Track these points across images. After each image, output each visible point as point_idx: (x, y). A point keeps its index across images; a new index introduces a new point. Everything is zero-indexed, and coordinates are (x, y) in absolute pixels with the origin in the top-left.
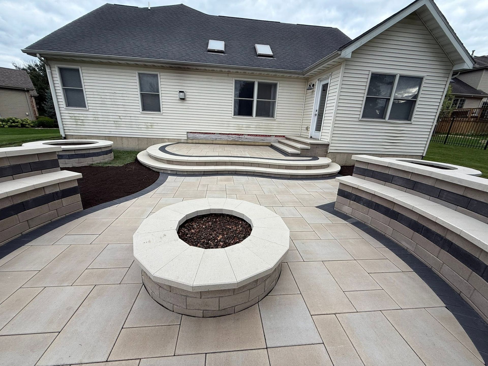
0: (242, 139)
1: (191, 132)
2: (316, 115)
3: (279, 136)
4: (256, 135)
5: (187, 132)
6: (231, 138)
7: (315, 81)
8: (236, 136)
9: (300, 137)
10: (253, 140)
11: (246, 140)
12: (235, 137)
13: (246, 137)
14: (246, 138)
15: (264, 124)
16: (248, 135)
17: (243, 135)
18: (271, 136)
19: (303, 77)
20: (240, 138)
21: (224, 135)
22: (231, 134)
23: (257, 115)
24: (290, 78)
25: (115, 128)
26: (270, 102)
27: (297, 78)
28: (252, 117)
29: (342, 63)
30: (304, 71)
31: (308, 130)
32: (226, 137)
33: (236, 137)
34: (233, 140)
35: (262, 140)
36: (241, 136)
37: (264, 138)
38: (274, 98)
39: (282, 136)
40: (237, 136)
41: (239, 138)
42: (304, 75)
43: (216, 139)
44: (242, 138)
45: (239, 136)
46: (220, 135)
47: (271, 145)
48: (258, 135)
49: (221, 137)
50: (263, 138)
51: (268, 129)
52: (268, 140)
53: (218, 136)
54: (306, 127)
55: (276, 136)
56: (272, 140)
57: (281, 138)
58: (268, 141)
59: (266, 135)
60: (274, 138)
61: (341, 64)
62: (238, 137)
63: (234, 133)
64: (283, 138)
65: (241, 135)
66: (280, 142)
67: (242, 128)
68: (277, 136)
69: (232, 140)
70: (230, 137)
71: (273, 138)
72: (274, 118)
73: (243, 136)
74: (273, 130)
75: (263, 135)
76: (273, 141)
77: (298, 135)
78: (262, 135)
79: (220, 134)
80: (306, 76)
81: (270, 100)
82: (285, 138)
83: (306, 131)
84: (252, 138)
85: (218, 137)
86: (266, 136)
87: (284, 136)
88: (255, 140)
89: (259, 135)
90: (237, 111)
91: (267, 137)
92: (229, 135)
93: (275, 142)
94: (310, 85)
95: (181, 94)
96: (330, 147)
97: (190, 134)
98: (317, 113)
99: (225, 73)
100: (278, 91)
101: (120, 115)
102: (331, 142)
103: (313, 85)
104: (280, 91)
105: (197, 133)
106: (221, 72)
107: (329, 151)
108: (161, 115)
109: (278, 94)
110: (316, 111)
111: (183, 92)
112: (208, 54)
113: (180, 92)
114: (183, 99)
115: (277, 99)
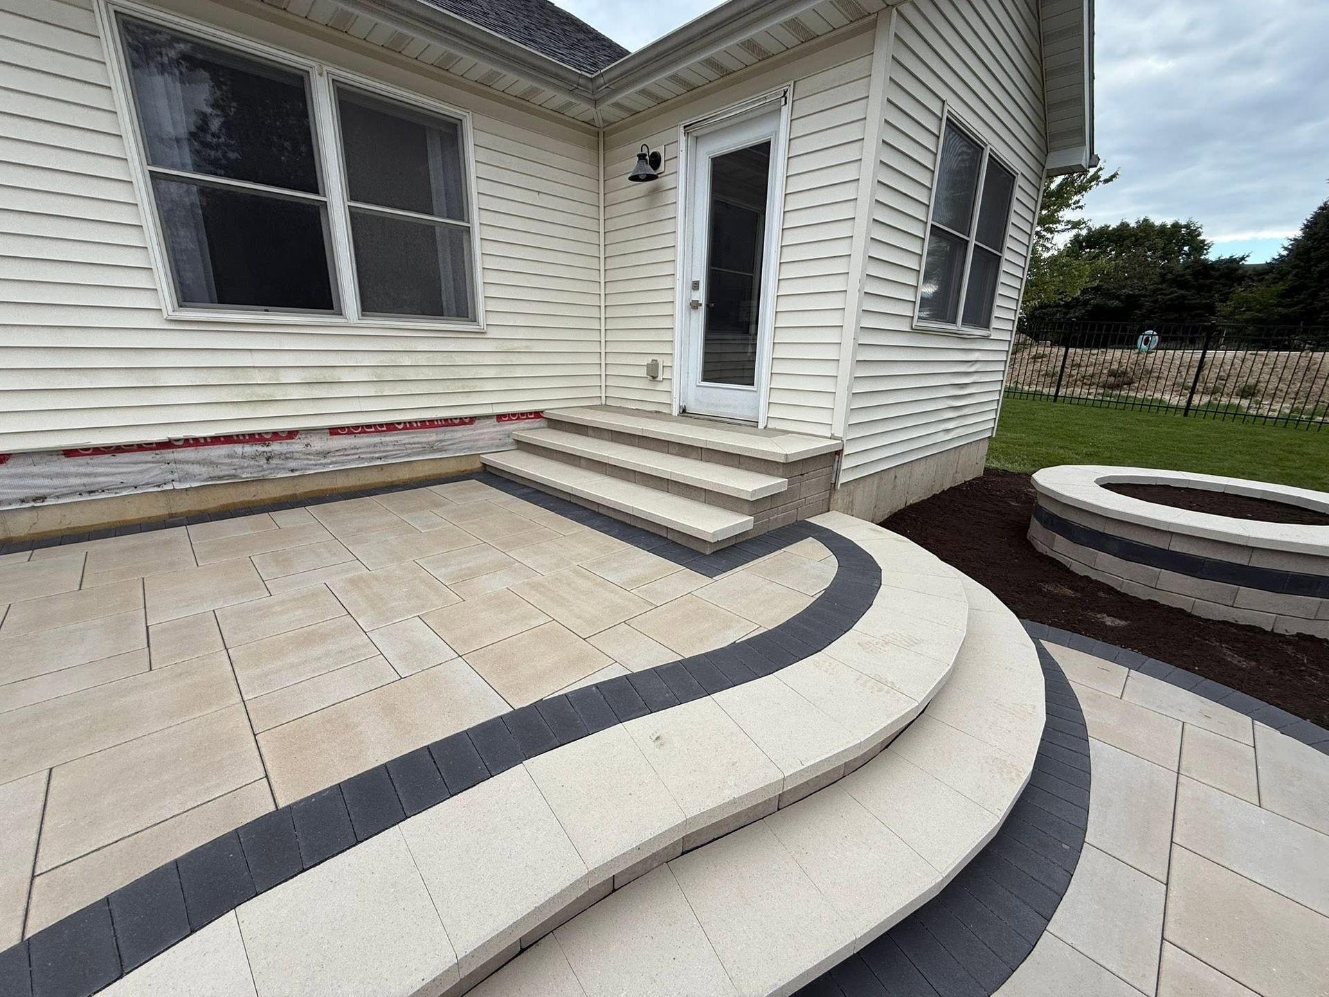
0: (292, 464)
2: (695, 305)
3: (514, 415)
4: (391, 427)
6: (196, 469)
7: (666, 136)
8: (238, 449)
9: (604, 408)
10: (372, 459)
11: (324, 465)
12: (229, 456)
13: (318, 444)
14: (325, 454)
15: (422, 359)
16: (334, 431)
17: (292, 434)
18: (472, 420)
20: (274, 462)
21: (122, 457)
22: (195, 442)
23: (369, 305)
24: (522, 108)
27: (556, 116)
28: (340, 313)
29: (875, 21)
30: (606, 77)
31: (660, 378)
32: (141, 472)
33: (243, 457)
34: (220, 478)
35: (432, 448)
36: (276, 447)
37: (441, 437)
38: (458, 206)
39: (531, 413)
40: (249, 449)
41: (268, 459)
42: (596, 103)
43: (43, 498)
44: (286, 457)
45: (261, 448)
46: (70, 465)
47: (485, 465)
48: (399, 423)
49: (86, 480)
50: (431, 436)
51: (452, 387)
52: (466, 445)
53: (50, 477)
54: (648, 365)
55: (500, 417)
56: (480, 443)
57: (527, 426)
58: (461, 450)
59: (446, 420)
60: (492, 430)
61: (874, 25)
62: (254, 458)
63: (213, 434)
64: (537, 423)
65: (276, 436)
66: (524, 446)
67: (279, 394)
68: (504, 416)
69: (211, 478)
70: (187, 462)
71: (490, 430)
72: (474, 320)
73: (296, 446)
74: (480, 386)
75: (431, 421)
76: (492, 445)
77: (597, 402)
78: (423, 422)
79: (70, 453)
80: (606, 110)
81: (432, 214)
82: (543, 423)
83: (649, 384)
84: (368, 446)
85: (56, 482)
86: (447, 422)
87: (537, 414)
88: (385, 457)
89: (409, 426)
90: (200, 273)
91: (456, 428)
92: (169, 454)
93: (499, 448)
94: (643, 157)
96: (843, 463)
98: (702, 296)
100: (472, 170)
102: (846, 439)
103: (655, 161)
104: (482, 171)
107: (841, 480)
109: (474, 184)
110: (696, 285)
115: (475, 215)
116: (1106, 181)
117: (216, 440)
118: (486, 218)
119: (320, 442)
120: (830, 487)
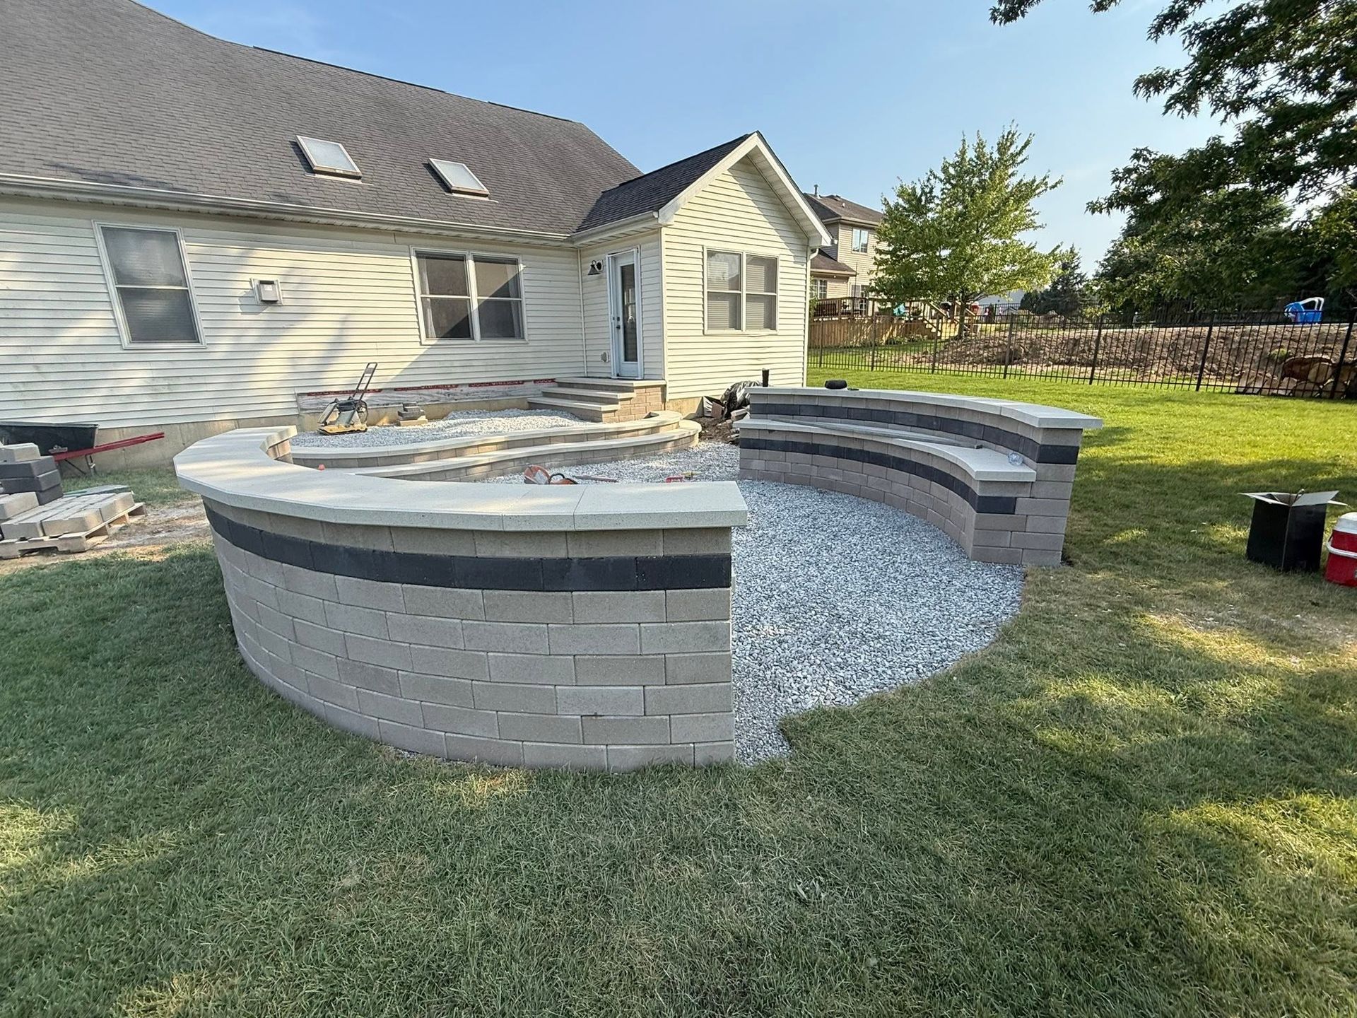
0: (456, 397)
1: (309, 394)
3: (542, 380)
4: (490, 384)
5: (299, 395)
8: (440, 390)
9: (588, 377)
10: (484, 397)
11: (466, 398)
12: (436, 394)
14: (467, 394)
15: (503, 356)
16: (470, 385)
17: (457, 386)
18: (523, 382)
19: (571, 245)
20: (451, 396)
21: (408, 392)
22: (427, 388)
23: (483, 337)
25: (21, 405)
26: (510, 302)
28: (473, 339)
31: (607, 361)
32: (413, 397)
33: (441, 393)
34: (436, 401)
35: (505, 394)
36: (451, 391)
37: (510, 389)
38: (517, 293)
39: (550, 380)
40: (443, 391)
41: (449, 395)
42: (573, 242)
43: (388, 405)
44: (455, 394)
45: (447, 391)
46: (395, 394)
47: (529, 402)
48: (493, 383)
49: (399, 399)
50: (507, 390)
51: (514, 368)
52: (520, 393)
53: (392, 395)
54: (602, 356)
55: (535, 381)
56: (527, 392)
57: (548, 385)
58: (519, 395)
60: (533, 385)
61: (657, 232)
62: (444, 394)
63: (433, 384)
64: (552, 384)
65: (452, 386)
66: (546, 394)
67: (453, 370)
68: (537, 380)
69: (431, 401)
71: (530, 387)
72: (523, 338)
73: (458, 390)
74: (526, 367)
75: (507, 382)
76: (530, 394)
77: (582, 375)
78: (502, 382)
79: (396, 389)
80: (577, 244)
81: (509, 297)
82: (557, 384)
83: (603, 364)
84: (482, 392)
85: (392, 399)
86: (513, 383)
87: (553, 380)
88: (489, 397)
91: (516, 386)
92: (421, 391)
93: (535, 395)
94: (593, 266)
95: (269, 288)
96: (668, 390)
97: (306, 397)
98: (621, 323)
99: (386, 232)
100: (522, 277)
101: (38, 360)
102: (668, 380)
103: (599, 266)
104: (527, 277)
105: (329, 393)
106: (376, 231)
107: (668, 397)
108: (203, 350)
109: (523, 283)
110: (618, 319)
111: (271, 283)
112: (315, 179)
113: (262, 282)
114: (273, 303)
115: (524, 295)
116: (1053, 187)
117: (433, 387)
118: (528, 295)
119: (466, 389)
120: (664, 400)
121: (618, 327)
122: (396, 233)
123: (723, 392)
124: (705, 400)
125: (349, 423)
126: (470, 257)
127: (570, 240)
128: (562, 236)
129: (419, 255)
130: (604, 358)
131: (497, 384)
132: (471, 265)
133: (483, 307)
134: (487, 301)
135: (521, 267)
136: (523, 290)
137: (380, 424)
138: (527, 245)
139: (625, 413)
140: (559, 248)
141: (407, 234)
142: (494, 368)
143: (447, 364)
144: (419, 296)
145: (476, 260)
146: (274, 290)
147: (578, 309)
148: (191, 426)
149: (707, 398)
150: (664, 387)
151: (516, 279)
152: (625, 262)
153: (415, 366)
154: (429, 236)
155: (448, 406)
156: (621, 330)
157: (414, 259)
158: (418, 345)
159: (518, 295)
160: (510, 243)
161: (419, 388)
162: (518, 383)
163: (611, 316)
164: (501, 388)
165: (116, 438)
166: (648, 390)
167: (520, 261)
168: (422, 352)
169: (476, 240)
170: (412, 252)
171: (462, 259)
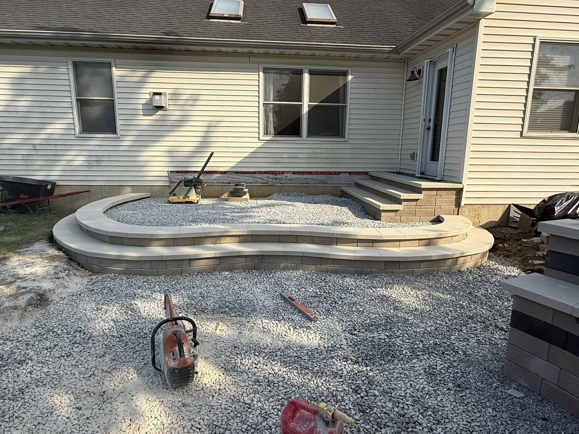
0: (281, 182)
1: (177, 172)
3: (356, 173)
4: (311, 173)
5: (169, 172)
6: (260, 180)
7: (422, 64)
8: (269, 175)
10: (304, 183)
12: (267, 178)
14: (291, 180)
15: (324, 151)
16: (294, 173)
17: (283, 173)
18: (339, 173)
21: (245, 175)
22: (260, 173)
23: (310, 133)
26: (338, 107)
28: (301, 137)
29: (476, 24)
31: (415, 160)
32: (248, 179)
33: (270, 178)
35: (323, 182)
36: (278, 176)
37: (327, 178)
39: (363, 173)
41: (276, 179)
42: (399, 54)
43: (229, 183)
44: (280, 179)
45: (275, 176)
46: (236, 176)
47: (342, 191)
48: (313, 172)
49: (238, 180)
50: (324, 178)
51: (333, 161)
52: (335, 182)
53: (233, 176)
54: (410, 154)
55: (350, 173)
56: (342, 183)
57: (361, 178)
60: (347, 176)
62: (273, 178)
63: (264, 170)
64: (365, 177)
65: (279, 173)
66: (358, 185)
67: (281, 160)
69: (262, 183)
70: (257, 178)
71: (345, 178)
72: (344, 137)
73: (284, 176)
74: (343, 161)
75: (324, 172)
76: (345, 184)
77: (395, 171)
78: (321, 172)
79: (236, 172)
81: (335, 103)
82: (368, 177)
83: (411, 162)
84: (303, 179)
85: (232, 179)
86: (330, 173)
87: (366, 173)
88: (308, 183)
90: (271, 128)
91: (332, 176)
92: (254, 175)
93: (348, 185)
94: (412, 72)
95: (157, 97)
96: (465, 195)
97: (175, 174)
98: (432, 125)
99: (243, 55)
100: (349, 86)
101: (35, 142)
102: (466, 183)
103: (419, 72)
104: (353, 86)
105: (190, 172)
106: (235, 54)
107: (464, 202)
108: (118, 139)
109: (349, 90)
110: (430, 121)
111: (160, 94)
112: (210, 22)
113: (155, 94)
114: (160, 108)
115: (349, 101)
117: (265, 173)
118: (353, 101)
119: (289, 176)
120: (458, 204)
121: (429, 129)
122: (251, 55)
123: (538, 202)
124: (513, 208)
125: (186, 196)
126: (307, 70)
127: (396, 51)
128: (387, 48)
129: (266, 71)
130: (413, 156)
131: (316, 173)
132: (306, 77)
133: (312, 110)
134: (316, 106)
135: (350, 77)
136: (349, 96)
137: (223, 197)
138: (357, 59)
139: (409, 213)
140: (387, 60)
141: (258, 55)
142: (315, 161)
143: (277, 156)
144: (262, 102)
145: (311, 73)
146: (161, 99)
147: (399, 112)
148: (107, 188)
149: (516, 206)
150: (459, 192)
151: (345, 86)
152: (440, 66)
153: (253, 156)
154: (274, 55)
155: (275, 188)
156: (431, 132)
157: (261, 74)
158: (256, 140)
159: (344, 101)
160: (342, 58)
161: (254, 173)
162: (335, 173)
163: (422, 117)
164: (319, 177)
165: (68, 191)
166: (439, 193)
167: (350, 72)
168: (259, 145)
169: (312, 57)
170: (261, 69)
171: (300, 73)
